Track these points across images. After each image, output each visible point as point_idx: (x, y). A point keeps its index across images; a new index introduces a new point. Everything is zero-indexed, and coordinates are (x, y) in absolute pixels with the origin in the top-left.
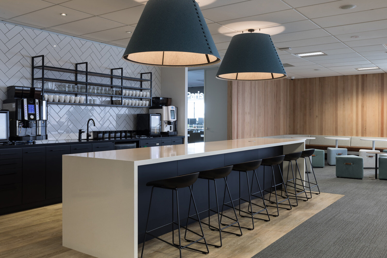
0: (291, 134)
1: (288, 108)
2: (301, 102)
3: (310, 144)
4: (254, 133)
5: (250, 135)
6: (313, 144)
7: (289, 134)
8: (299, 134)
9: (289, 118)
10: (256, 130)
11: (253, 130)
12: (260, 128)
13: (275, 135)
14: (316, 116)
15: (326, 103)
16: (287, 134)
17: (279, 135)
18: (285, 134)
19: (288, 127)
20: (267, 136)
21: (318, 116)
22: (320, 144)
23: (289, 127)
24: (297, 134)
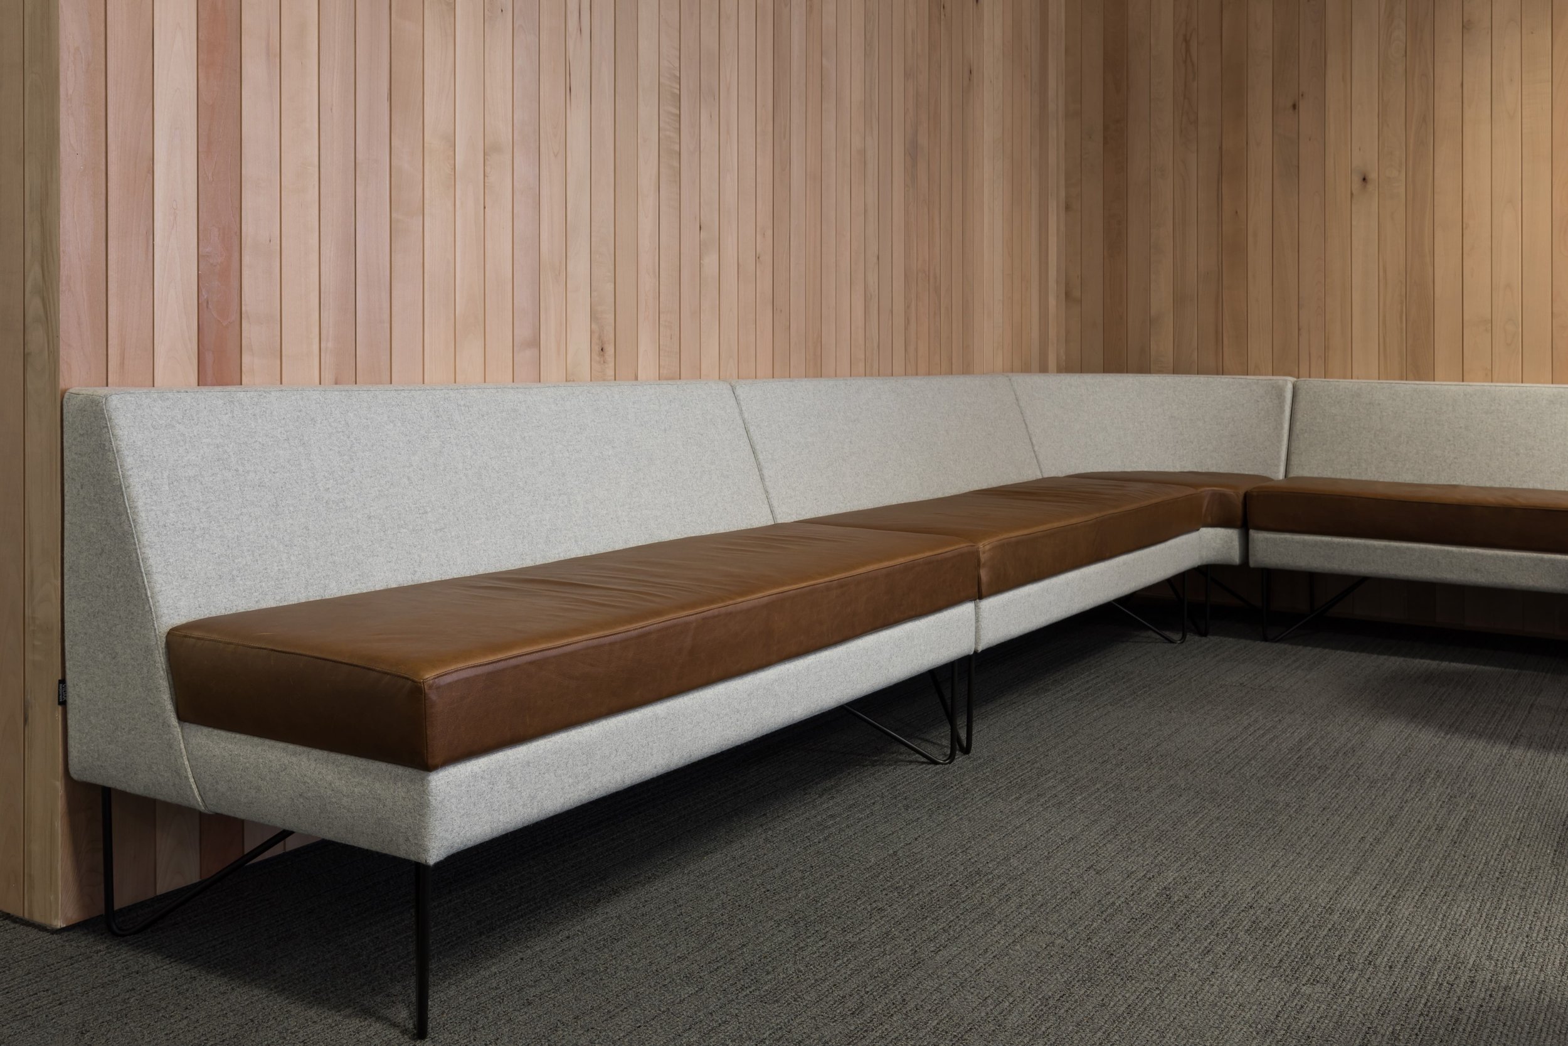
0: (1082, 370)
1: (1052, 107)
2: (1187, 41)
3: (1295, 472)
4: (594, 316)
5: (535, 342)
6: (1328, 473)
7: (1070, 366)
8: (1160, 371)
9: (1068, 208)
10: (647, 283)
11: (579, 266)
12: (710, 261)
13: (912, 369)
14: (1357, 179)
15: (1466, 27)
16: (1043, 369)
17: (967, 369)
18: (1026, 369)
19: (1052, 301)
20: (816, 369)
21: (1373, 176)
22: (1408, 477)
23: (1068, 295)
24: (1143, 369)
